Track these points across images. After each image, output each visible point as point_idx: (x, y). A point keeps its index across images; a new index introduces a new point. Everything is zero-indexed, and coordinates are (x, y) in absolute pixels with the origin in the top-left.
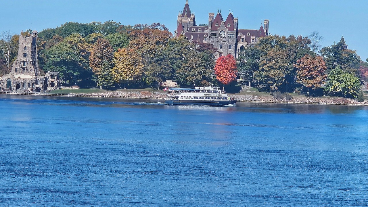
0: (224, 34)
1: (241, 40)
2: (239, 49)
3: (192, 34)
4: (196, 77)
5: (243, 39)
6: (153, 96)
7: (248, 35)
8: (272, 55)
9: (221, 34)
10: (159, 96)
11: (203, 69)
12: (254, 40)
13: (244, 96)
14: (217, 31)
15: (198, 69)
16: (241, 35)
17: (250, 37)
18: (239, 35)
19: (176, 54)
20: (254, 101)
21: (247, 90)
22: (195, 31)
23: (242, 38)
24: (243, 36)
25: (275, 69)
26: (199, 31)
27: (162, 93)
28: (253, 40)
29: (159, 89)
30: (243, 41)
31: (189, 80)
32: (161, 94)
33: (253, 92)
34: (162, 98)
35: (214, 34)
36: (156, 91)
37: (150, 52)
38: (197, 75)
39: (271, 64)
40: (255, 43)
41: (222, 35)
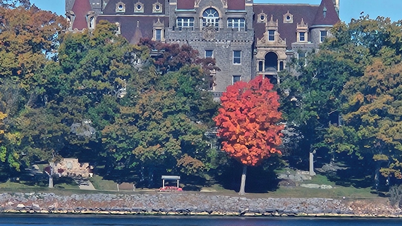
0: (214, 18)
1: (267, 33)
2: (261, 63)
3: (117, 19)
4: (163, 146)
5: (272, 32)
6: (38, 206)
7: (286, 21)
8: (380, 77)
9: (207, 18)
10: (55, 205)
11: (183, 121)
12: (306, 35)
13: (304, 200)
14: (194, 10)
15: (168, 122)
16: (265, 19)
17: (294, 25)
18: (259, 20)
19: (96, 79)
20: (337, 215)
21: (306, 182)
22: (124, 11)
23: (270, 28)
24: (271, 23)
25: (392, 117)
26: (136, 10)
27: (62, 195)
28: (302, 34)
29: (51, 185)
30: (272, 38)
31: (143, 154)
32: (60, 198)
33: (324, 187)
34: (65, 212)
35: (186, 19)
36: (43, 190)
37: (17, 75)
38: (167, 140)
39: (378, 102)
40: (310, 43)
41: (209, 20)
